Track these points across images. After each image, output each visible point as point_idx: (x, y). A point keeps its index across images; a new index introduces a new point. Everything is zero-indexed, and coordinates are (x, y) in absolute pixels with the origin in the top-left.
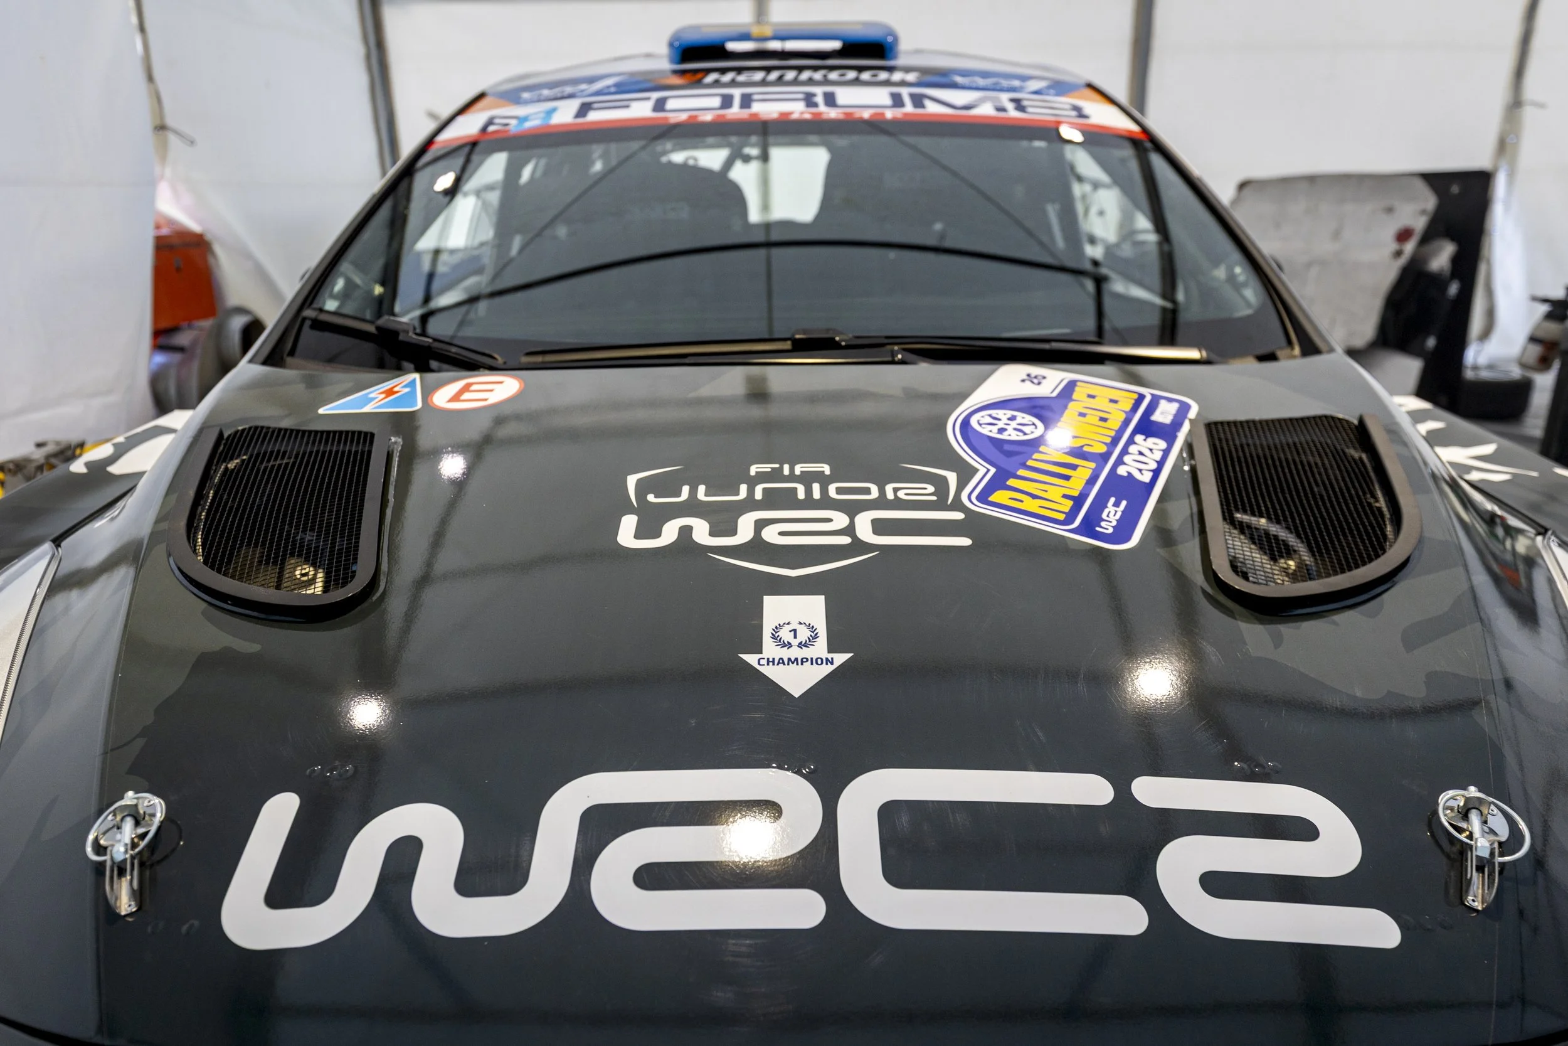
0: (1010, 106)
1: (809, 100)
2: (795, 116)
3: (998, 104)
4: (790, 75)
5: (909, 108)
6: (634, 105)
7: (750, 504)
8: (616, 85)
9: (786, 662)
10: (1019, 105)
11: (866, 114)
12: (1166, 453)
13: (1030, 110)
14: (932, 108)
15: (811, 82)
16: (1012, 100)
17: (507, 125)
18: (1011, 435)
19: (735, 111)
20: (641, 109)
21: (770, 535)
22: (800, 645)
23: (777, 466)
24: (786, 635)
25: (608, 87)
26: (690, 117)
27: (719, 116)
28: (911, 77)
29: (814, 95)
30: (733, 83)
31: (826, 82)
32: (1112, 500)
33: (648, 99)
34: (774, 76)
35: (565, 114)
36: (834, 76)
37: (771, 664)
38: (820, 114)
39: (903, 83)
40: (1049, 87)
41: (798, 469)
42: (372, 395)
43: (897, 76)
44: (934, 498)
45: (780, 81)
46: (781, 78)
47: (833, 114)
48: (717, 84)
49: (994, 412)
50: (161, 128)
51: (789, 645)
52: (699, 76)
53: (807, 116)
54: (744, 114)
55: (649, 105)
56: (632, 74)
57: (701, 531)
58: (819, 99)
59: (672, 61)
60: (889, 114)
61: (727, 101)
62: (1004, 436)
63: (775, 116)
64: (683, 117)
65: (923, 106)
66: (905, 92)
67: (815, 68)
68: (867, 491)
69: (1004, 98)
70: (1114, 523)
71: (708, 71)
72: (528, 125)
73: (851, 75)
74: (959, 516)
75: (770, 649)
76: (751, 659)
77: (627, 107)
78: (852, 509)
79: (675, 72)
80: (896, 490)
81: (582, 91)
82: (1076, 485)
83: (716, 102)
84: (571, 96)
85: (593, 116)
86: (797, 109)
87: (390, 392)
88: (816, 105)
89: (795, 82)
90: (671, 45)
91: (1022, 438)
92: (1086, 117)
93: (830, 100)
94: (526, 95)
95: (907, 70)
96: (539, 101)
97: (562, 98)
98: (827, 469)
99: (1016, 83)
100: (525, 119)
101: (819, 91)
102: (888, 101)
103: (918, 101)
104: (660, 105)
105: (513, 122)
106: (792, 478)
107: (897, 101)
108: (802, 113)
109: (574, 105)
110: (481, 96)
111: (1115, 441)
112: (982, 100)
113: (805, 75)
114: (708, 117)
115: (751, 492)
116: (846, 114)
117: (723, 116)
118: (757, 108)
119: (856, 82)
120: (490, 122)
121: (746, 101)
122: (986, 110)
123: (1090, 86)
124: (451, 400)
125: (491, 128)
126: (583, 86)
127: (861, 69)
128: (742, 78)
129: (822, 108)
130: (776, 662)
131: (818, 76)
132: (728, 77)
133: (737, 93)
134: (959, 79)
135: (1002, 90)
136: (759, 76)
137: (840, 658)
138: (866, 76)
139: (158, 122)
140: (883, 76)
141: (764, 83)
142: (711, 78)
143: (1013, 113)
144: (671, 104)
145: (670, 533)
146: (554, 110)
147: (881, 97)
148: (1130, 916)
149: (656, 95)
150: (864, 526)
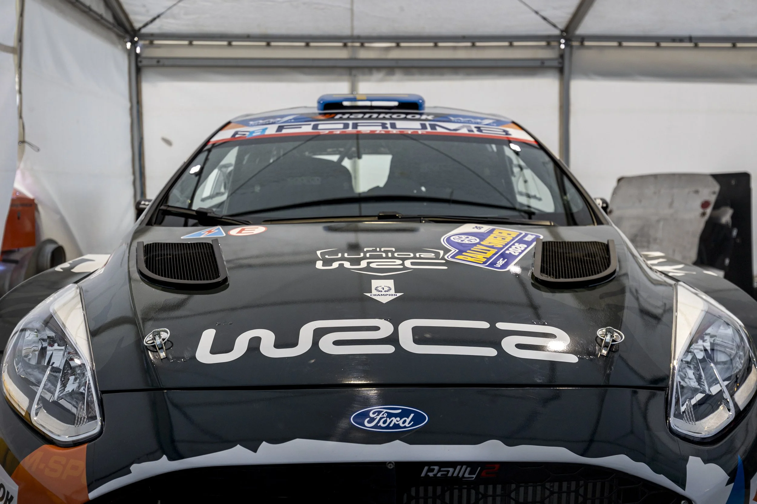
0: (475, 130)
1: (384, 126)
2: (378, 132)
3: (470, 129)
4: (375, 116)
5: (429, 129)
6: (303, 127)
7: (365, 258)
8: (294, 119)
9: (380, 295)
10: (479, 129)
11: (410, 132)
12: (526, 249)
13: (484, 131)
14: (439, 130)
15: (384, 118)
16: (476, 127)
17: (245, 134)
18: (466, 241)
19: (350, 130)
20: (307, 129)
21: (372, 265)
22: (385, 291)
23: (375, 248)
24: (380, 289)
25: (291, 120)
26: (330, 132)
27: (343, 132)
28: (430, 117)
29: (386, 124)
30: (348, 119)
31: (391, 118)
32: (502, 259)
33: (310, 124)
34: (367, 116)
35: (271, 130)
36: (395, 116)
37: (375, 296)
38: (389, 131)
39: (426, 120)
40: (494, 123)
41: (382, 249)
42: (203, 233)
43: (424, 117)
44: (435, 257)
45: (370, 118)
46: (370, 117)
47: (394, 131)
48: (341, 119)
49: (460, 236)
50: (22, 142)
51: (381, 291)
52: (332, 116)
53: (383, 132)
54: (354, 131)
55: (311, 127)
56: (302, 114)
57: (347, 265)
58: (388, 126)
59: (319, 109)
60: (420, 132)
61: (346, 126)
62: (463, 242)
63: (368, 132)
64: (327, 132)
65: (435, 129)
66: (427, 123)
67: (386, 113)
68: (410, 255)
69: (473, 126)
70: (501, 265)
71: (337, 114)
72: (254, 134)
73: (403, 116)
74: (444, 261)
75: (374, 292)
76: (369, 295)
77: (301, 127)
78: (403, 260)
79: (320, 114)
80: (420, 255)
81: (279, 121)
82: (489, 255)
83: (341, 126)
84: (273, 123)
85: (284, 131)
86: (378, 129)
87: (210, 232)
88: (387, 128)
89: (377, 118)
90: (319, 102)
91: (470, 243)
92: (510, 135)
93: (393, 126)
94: (251, 123)
95: (428, 114)
96: (258, 125)
97: (269, 124)
98: (394, 249)
99: (479, 121)
100: (253, 132)
101: (388, 122)
102: (420, 127)
103: (433, 127)
104: (315, 127)
105: (248, 133)
106: (380, 251)
107: (424, 127)
108: (380, 131)
109: (275, 127)
110: (229, 123)
111: (506, 245)
112: (463, 127)
113: (382, 116)
114: (338, 132)
115: (365, 255)
116: (400, 131)
117: (345, 131)
118: (360, 129)
119: (405, 119)
120: (236, 133)
121: (355, 126)
122: (464, 131)
123: (514, 123)
124: (238, 233)
125: (237, 136)
126: (279, 119)
127: (407, 114)
128: (352, 117)
129: (390, 129)
130: (377, 295)
131: (388, 116)
132: (346, 116)
133: (350, 123)
134: (452, 119)
135: (472, 123)
136: (360, 116)
137: (399, 294)
138: (409, 116)
139: (22, 140)
140: (417, 116)
141: (362, 118)
142: (338, 116)
143: (476, 132)
144: (320, 127)
145: (335, 265)
146: (266, 129)
147: (416, 125)
148: (491, 352)
149: (313, 123)
150: (408, 263)
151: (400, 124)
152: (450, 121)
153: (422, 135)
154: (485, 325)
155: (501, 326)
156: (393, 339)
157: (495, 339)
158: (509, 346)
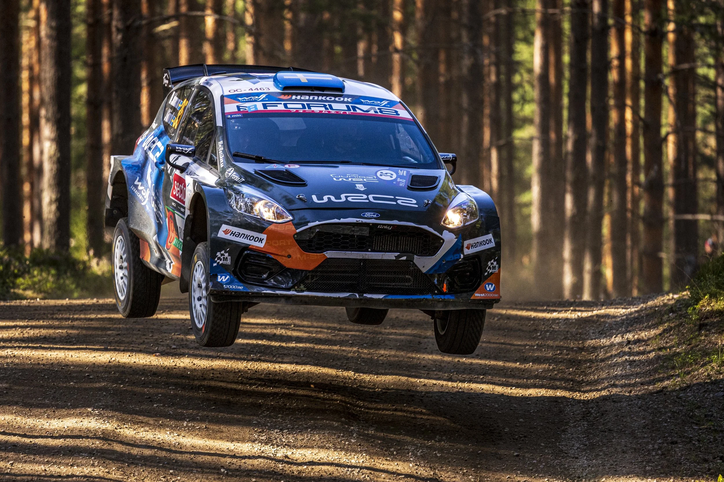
0: (378, 111)
1: (325, 107)
3: (375, 110)
5: (352, 111)
7: (349, 177)
10: (380, 110)
11: (342, 112)
13: (383, 112)
14: (358, 111)
21: (353, 180)
27: (305, 111)
28: (349, 100)
35: (260, 107)
38: (330, 112)
39: (348, 102)
40: (388, 104)
41: (354, 175)
42: (272, 166)
51: (360, 187)
57: (344, 179)
58: (328, 107)
60: (347, 112)
64: (294, 110)
65: (355, 110)
66: (350, 105)
69: (377, 108)
71: (292, 94)
76: (356, 188)
77: (277, 106)
78: (363, 179)
79: (281, 94)
85: (269, 109)
86: (323, 110)
87: (275, 166)
88: (328, 109)
92: (399, 115)
93: (331, 108)
101: (327, 104)
102: (346, 108)
103: (354, 108)
104: (286, 106)
107: (349, 109)
108: (325, 111)
109: (260, 104)
110: (223, 98)
112: (371, 108)
114: (302, 111)
116: (336, 112)
119: (335, 101)
121: (309, 107)
124: (289, 167)
127: (335, 96)
129: (330, 110)
133: (304, 103)
135: (375, 105)
137: (366, 188)
143: (379, 113)
144: (289, 106)
145: (340, 179)
146: (255, 105)
147: (343, 107)
148: (395, 203)
150: (365, 180)
151: (335, 106)
152: (361, 103)
153: (349, 115)
154: (392, 197)
155: (397, 197)
156: (368, 199)
157: (395, 200)
158: (399, 202)
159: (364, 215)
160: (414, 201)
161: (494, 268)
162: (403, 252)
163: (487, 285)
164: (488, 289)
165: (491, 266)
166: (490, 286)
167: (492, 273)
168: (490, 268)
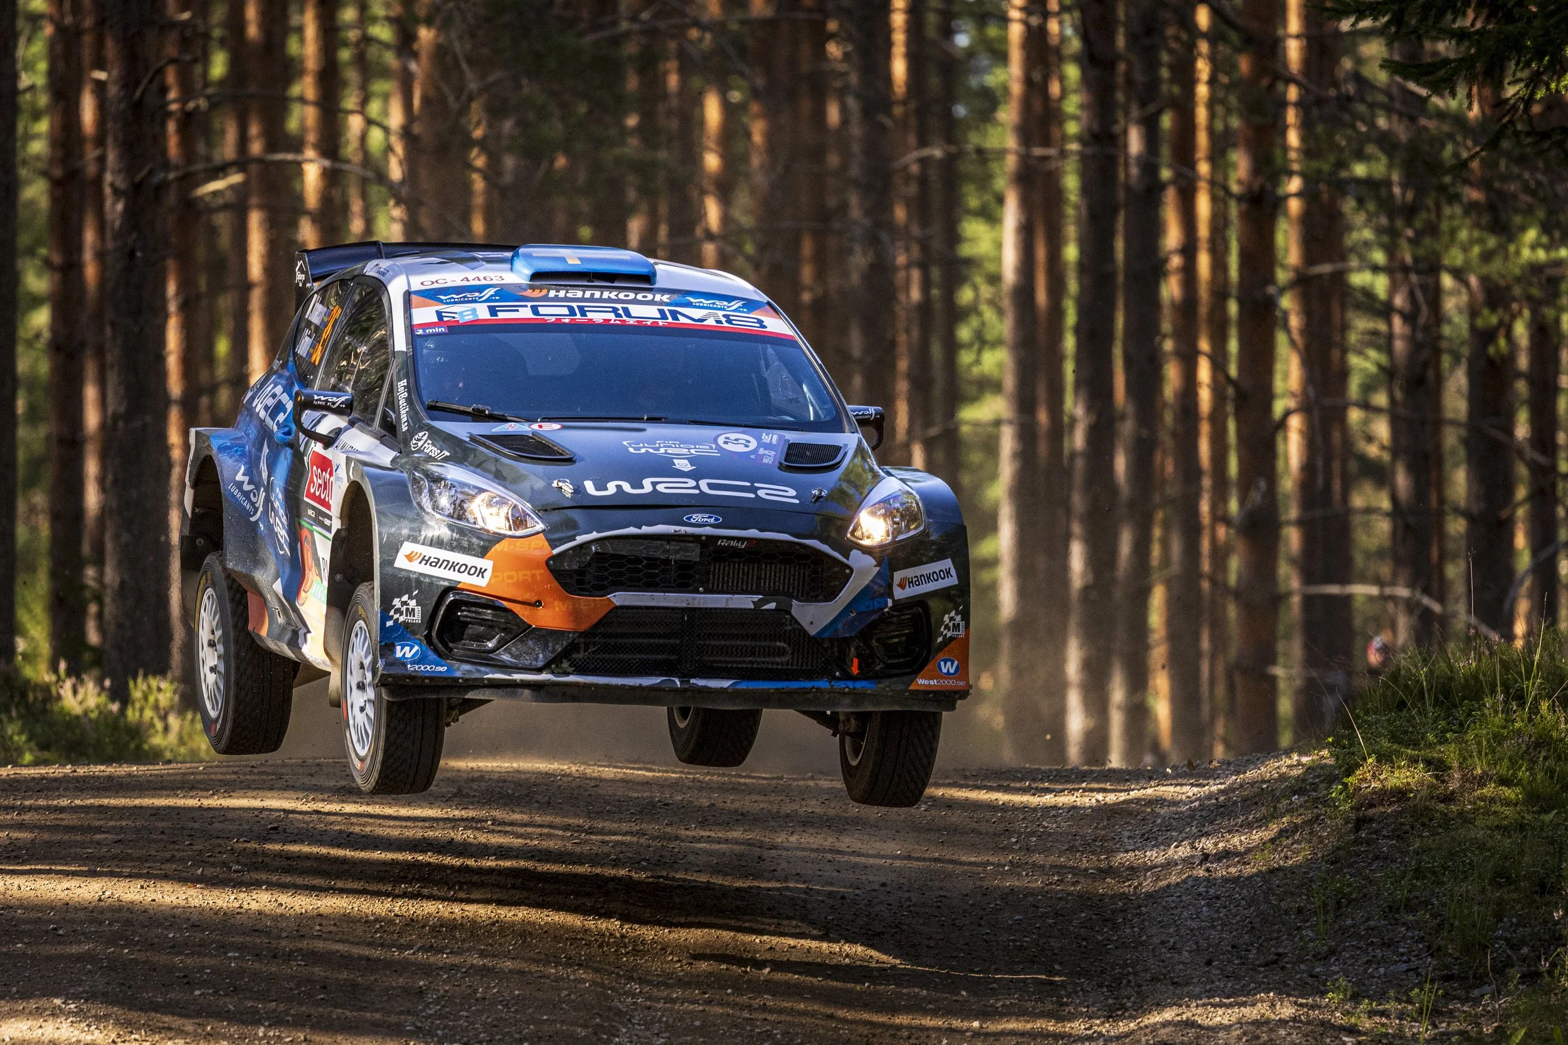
0: (723, 320)
9: (682, 467)
16: (724, 316)
21: (668, 451)
22: (684, 465)
24: (680, 463)
28: (666, 298)
37: (678, 467)
42: (506, 427)
57: (651, 451)
68: (691, 446)
73: (632, 296)
76: (674, 466)
78: (688, 449)
79: (529, 287)
87: (511, 426)
93: (628, 314)
115: (658, 445)
118: (590, 315)
122: (711, 322)
124: (540, 428)
129: (625, 318)
135: (717, 309)
137: (694, 467)
138: (640, 297)
140: (650, 297)
145: (643, 450)
148: (753, 496)
149: (529, 304)
150: (693, 451)
152: (689, 305)
153: (665, 329)
154: (748, 484)
155: (756, 484)
156: (697, 487)
157: (754, 490)
158: (761, 493)
159: (689, 519)
160: (792, 492)
161: (956, 627)
162: (770, 595)
163: (942, 663)
164: (945, 671)
165: (951, 625)
166: (949, 664)
167: (952, 639)
168: (947, 627)
